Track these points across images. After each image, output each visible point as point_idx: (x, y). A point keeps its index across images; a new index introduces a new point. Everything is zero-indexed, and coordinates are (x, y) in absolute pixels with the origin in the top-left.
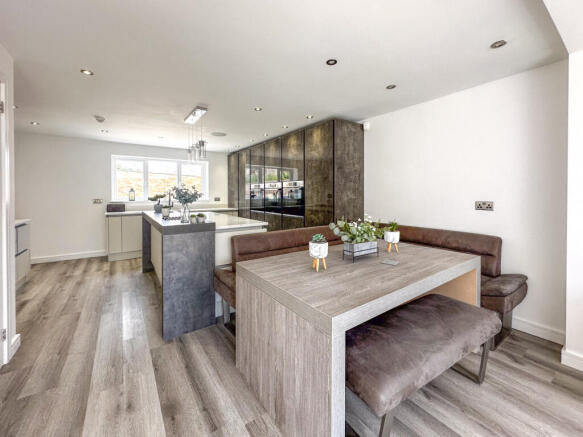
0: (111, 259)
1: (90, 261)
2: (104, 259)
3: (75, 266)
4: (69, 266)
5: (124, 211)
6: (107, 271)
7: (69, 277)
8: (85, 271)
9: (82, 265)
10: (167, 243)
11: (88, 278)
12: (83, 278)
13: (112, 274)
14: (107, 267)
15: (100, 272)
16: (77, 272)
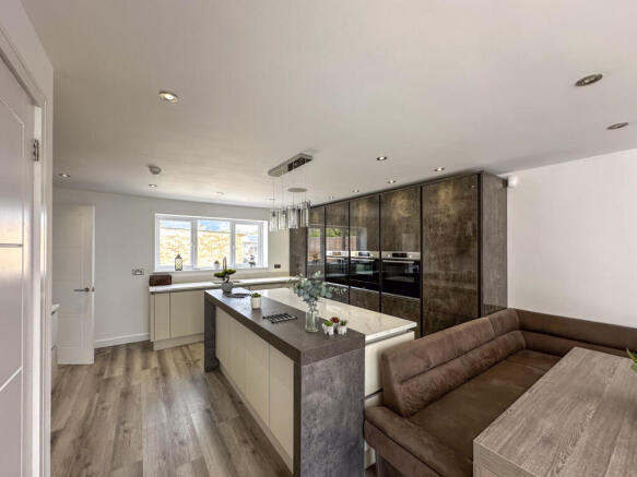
0: (156, 348)
1: (129, 348)
2: (146, 346)
3: (112, 359)
4: (105, 359)
5: (170, 283)
6: (156, 368)
7: (108, 380)
8: (128, 370)
9: (122, 357)
10: (307, 378)
11: (135, 383)
12: (128, 383)
13: (165, 374)
14: (154, 362)
15: (149, 370)
16: (119, 371)
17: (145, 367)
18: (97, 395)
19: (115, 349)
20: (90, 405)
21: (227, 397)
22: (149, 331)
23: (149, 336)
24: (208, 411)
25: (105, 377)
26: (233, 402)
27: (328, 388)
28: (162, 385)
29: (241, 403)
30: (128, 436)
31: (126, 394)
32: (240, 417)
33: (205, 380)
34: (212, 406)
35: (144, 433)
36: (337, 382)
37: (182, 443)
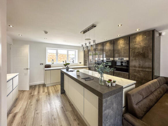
0: (47, 86)
3: (34, 89)
4: (32, 89)
5: (50, 67)
6: (47, 92)
7: (33, 96)
8: (39, 92)
9: (37, 88)
10: (105, 104)
11: (40, 97)
12: (39, 97)
13: (49, 94)
14: (46, 90)
15: (44, 93)
16: (36, 93)
17: (44, 92)
18: (29, 100)
19: (35, 86)
20: (27, 103)
21: (68, 103)
22: (45, 81)
23: (45, 82)
24: (62, 107)
25: (32, 95)
26: (70, 104)
27: (111, 108)
28: (48, 98)
29: (72, 105)
30: (38, 115)
31: (38, 100)
32: (73, 110)
33: (61, 96)
34: (64, 106)
35: (43, 114)
36: (114, 105)
37: (55, 119)
